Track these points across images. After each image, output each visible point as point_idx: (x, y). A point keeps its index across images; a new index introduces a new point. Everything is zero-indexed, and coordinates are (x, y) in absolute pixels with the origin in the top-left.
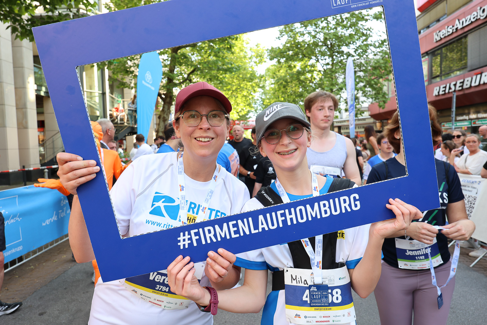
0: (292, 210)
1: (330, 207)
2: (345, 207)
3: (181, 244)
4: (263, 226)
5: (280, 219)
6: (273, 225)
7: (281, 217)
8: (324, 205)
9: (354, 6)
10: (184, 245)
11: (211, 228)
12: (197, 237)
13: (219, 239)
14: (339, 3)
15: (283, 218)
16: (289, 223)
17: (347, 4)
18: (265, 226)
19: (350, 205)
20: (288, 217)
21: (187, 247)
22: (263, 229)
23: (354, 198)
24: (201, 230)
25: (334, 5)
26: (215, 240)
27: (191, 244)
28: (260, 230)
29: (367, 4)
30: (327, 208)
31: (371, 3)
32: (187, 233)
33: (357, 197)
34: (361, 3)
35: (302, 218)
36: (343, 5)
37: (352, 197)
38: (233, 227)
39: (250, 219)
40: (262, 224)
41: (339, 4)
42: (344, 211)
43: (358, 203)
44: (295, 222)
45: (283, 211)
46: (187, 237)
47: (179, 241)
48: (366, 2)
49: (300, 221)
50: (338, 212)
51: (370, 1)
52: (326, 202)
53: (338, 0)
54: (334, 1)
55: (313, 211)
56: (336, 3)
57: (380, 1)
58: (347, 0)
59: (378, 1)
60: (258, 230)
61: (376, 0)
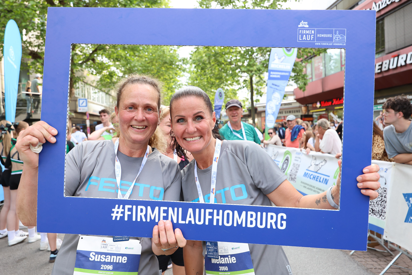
0: (221, 211)
1: (256, 219)
2: (271, 223)
3: (114, 215)
4: (190, 219)
5: (208, 217)
6: (200, 220)
7: (209, 215)
8: (252, 216)
9: (318, 44)
10: (116, 217)
11: (144, 208)
12: (130, 213)
13: (148, 220)
14: (305, 38)
15: (211, 217)
16: (215, 224)
17: (312, 41)
18: (192, 219)
19: (276, 223)
20: (215, 217)
21: (118, 219)
22: (190, 222)
23: (282, 217)
24: (134, 207)
25: (300, 39)
26: (144, 220)
27: (122, 218)
28: (187, 222)
29: (331, 44)
30: (253, 219)
31: (334, 44)
32: (121, 206)
33: (285, 217)
35: (228, 222)
36: (308, 41)
37: (280, 215)
38: (164, 212)
39: (180, 209)
40: (190, 217)
41: (304, 39)
42: (269, 227)
43: (284, 223)
44: (220, 224)
45: (211, 211)
46: (121, 210)
47: (113, 212)
48: (330, 43)
49: (226, 224)
50: (263, 226)
51: (333, 42)
52: (254, 214)
53: (304, 36)
54: (300, 35)
55: (240, 218)
56: (302, 38)
57: (343, 44)
58: (312, 37)
59: (341, 44)
60: (185, 222)
61: (339, 43)
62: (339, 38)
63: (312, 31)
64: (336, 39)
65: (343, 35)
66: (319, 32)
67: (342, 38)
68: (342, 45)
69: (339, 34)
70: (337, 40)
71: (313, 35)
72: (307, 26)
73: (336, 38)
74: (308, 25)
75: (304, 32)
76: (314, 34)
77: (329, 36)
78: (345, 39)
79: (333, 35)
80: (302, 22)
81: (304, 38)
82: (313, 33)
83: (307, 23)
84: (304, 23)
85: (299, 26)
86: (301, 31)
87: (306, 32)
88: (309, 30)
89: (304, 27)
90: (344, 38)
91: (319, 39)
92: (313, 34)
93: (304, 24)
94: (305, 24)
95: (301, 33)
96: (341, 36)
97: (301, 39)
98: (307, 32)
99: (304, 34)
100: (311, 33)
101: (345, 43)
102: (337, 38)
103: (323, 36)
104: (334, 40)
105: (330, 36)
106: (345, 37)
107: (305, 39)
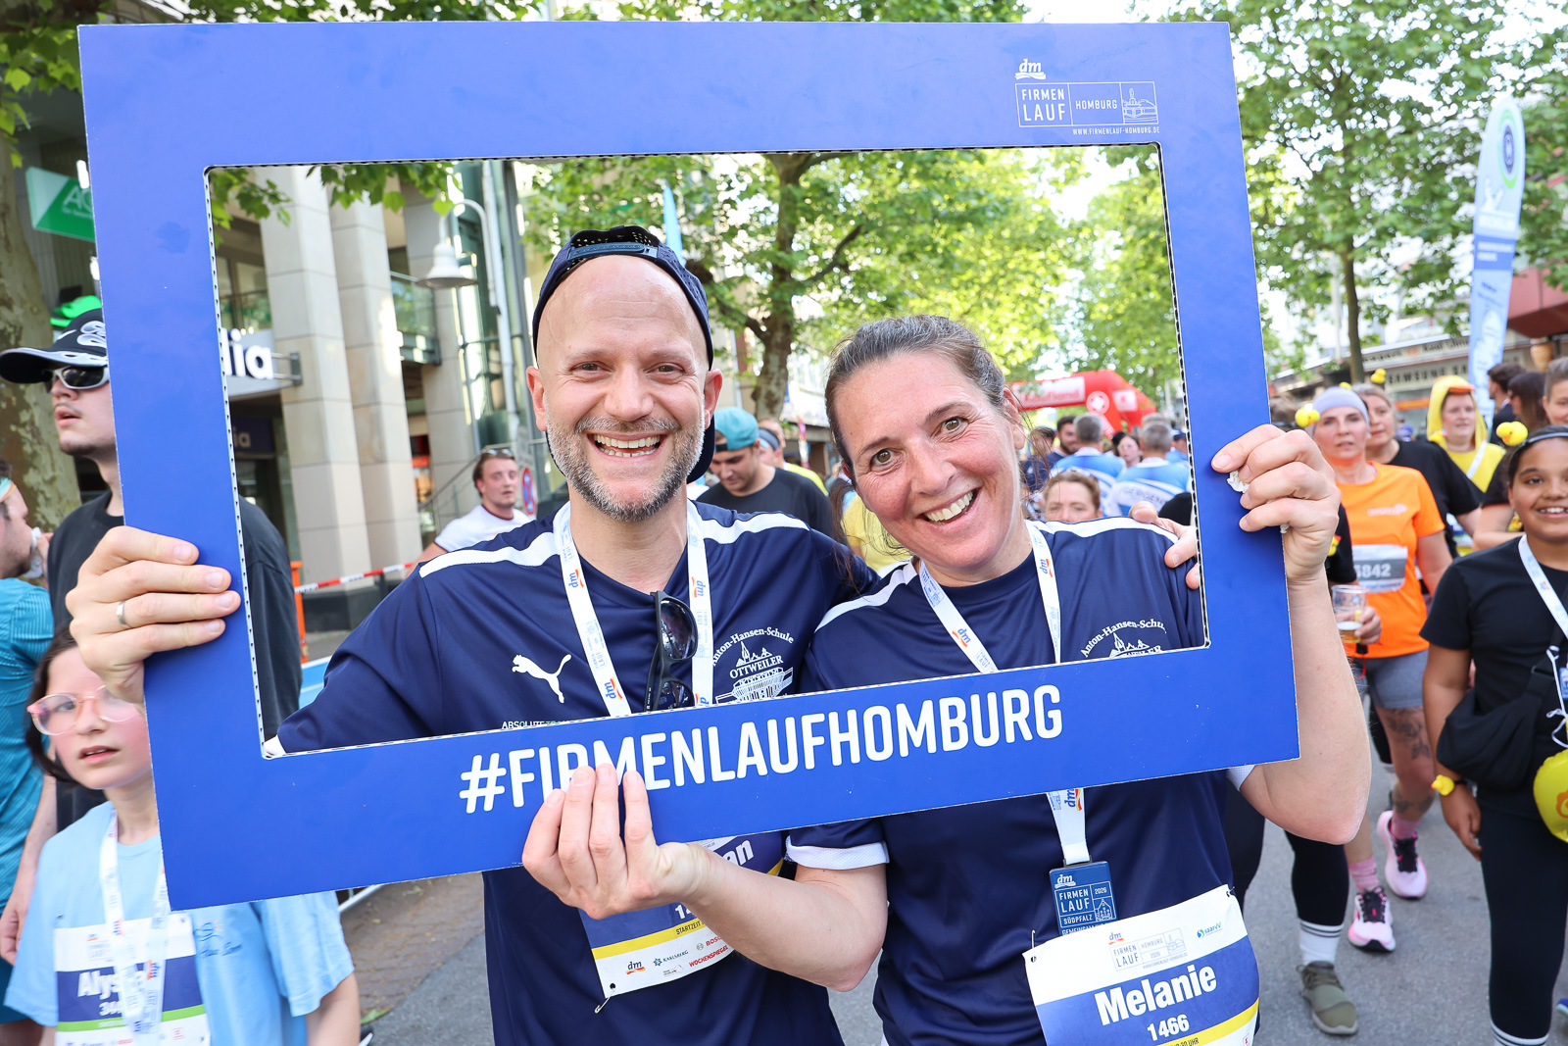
0: (852, 715)
1: (969, 721)
2: (1016, 724)
3: (470, 795)
4: (751, 761)
5: (811, 742)
6: (784, 759)
7: (815, 734)
8: (953, 712)
9: (1080, 132)
10: (481, 800)
11: (580, 750)
12: (530, 777)
14: (1041, 115)
15: (820, 741)
16: (837, 760)
17: (1061, 122)
18: (758, 760)
19: (1031, 720)
20: (837, 739)
21: (488, 806)
22: (752, 769)
23: (1047, 697)
24: (544, 753)
25: (1026, 119)
27: (504, 800)
28: (742, 773)
29: (1118, 131)
30: (959, 722)
31: (1127, 130)
32: (495, 758)
33: (1056, 698)
34: (1099, 127)
35: (879, 747)
36: (1051, 123)
37: (1039, 693)
38: (655, 754)
39: (713, 732)
40: (750, 753)
41: (1039, 118)
42: (1010, 738)
43: (1056, 715)
44: (855, 758)
45: (820, 718)
46: (495, 771)
47: (466, 785)
48: (1115, 126)
49: (873, 755)
50: (994, 739)
51: (1124, 124)
52: (959, 703)
53: (1038, 106)
54: (1025, 106)
55: (916, 725)
56: (1031, 114)
57: (1152, 130)
58: (1061, 112)
59: (1145, 130)
60: (733, 773)
61: (1141, 126)
62: (1138, 112)
63: (1058, 90)
64: (1129, 114)
65: (1148, 102)
66: (1078, 94)
67: (1146, 111)
68: (1149, 132)
69: (1138, 98)
71: (1064, 105)
72: (1041, 76)
73: (1129, 112)
74: (1043, 73)
75: (1036, 96)
76: (1065, 101)
77: (1108, 104)
78: (1157, 112)
79: (1119, 103)
80: (1025, 64)
81: (1038, 115)
82: (1063, 98)
83: (1039, 64)
84: (1031, 65)
85: (1019, 76)
86: (1026, 92)
87: (1040, 96)
88: (1050, 88)
89: (1033, 80)
90: (1154, 110)
91: (1084, 117)
92: (1061, 101)
93: (1029, 70)
94: (1035, 70)
95: (1027, 98)
96: (1144, 104)
97: (1028, 117)
98: (1045, 95)
99: (1037, 102)
100: (1056, 96)
101: (1156, 126)
102: (1133, 109)
103: (1091, 105)
104: (1126, 116)
105: (1111, 105)
106: (1156, 108)
107: (1042, 119)
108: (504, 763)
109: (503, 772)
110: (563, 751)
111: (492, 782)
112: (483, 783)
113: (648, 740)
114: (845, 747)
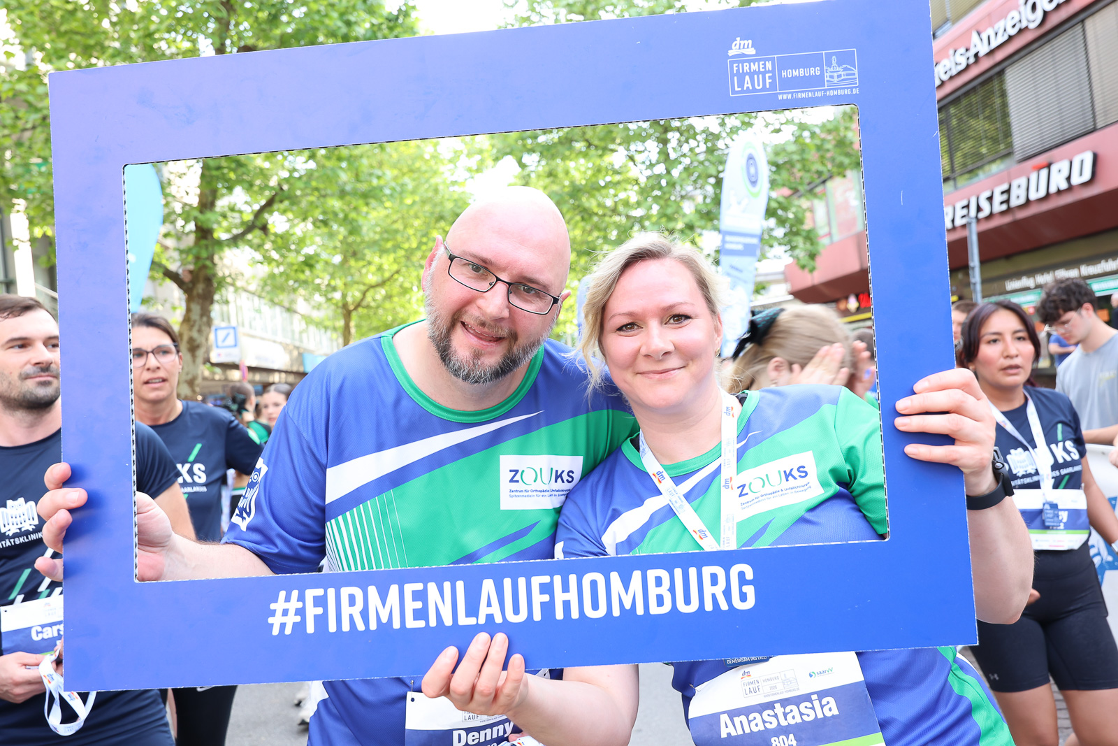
0: (573, 578)
1: (672, 590)
2: (714, 596)
3: (276, 621)
4: (490, 611)
5: (539, 598)
6: (516, 611)
7: (541, 593)
8: (659, 582)
9: (785, 97)
10: (283, 626)
11: (357, 592)
12: (320, 611)
13: (373, 626)
14: (750, 85)
15: (546, 598)
16: (560, 615)
17: (768, 90)
18: (495, 610)
19: (727, 593)
20: (560, 597)
21: (288, 631)
22: (490, 617)
23: (742, 575)
24: (331, 592)
25: (737, 89)
26: (361, 627)
27: (300, 627)
28: (482, 620)
29: (820, 94)
30: (664, 590)
31: (828, 93)
32: (295, 593)
33: (749, 575)
34: (803, 92)
35: (595, 606)
36: (759, 91)
37: (735, 570)
38: (414, 599)
39: (460, 585)
40: (489, 604)
41: (748, 87)
42: (709, 607)
43: (750, 590)
44: (575, 614)
45: (546, 579)
46: (294, 604)
47: (273, 613)
48: (818, 91)
49: (590, 613)
50: (694, 607)
51: (826, 88)
52: (664, 574)
53: (747, 78)
54: (736, 78)
55: (626, 590)
56: (741, 84)
57: (852, 91)
58: (768, 81)
59: (846, 92)
60: (475, 619)
61: (841, 89)
62: (839, 76)
63: (767, 62)
64: (831, 80)
65: (849, 67)
66: (784, 64)
67: (847, 75)
68: (849, 93)
69: (839, 64)
70: (836, 80)
71: (771, 75)
72: (752, 51)
73: (832, 77)
74: (753, 49)
75: (746, 69)
76: (773, 71)
77: (811, 72)
78: (857, 76)
79: (822, 70)
80: (738, 42)
81: (747, 84)
82: (771, 69)
83: (750, 41)
84: (742, 42)
85: (731, 53)
86: (738, 66)
87: (750, 68)
88: (759, 61)
89: (743, 55)
90: (854, 74)
91: (789, 84)
92: (769, 72)
93: (741, 47)
94: (746, 46)
95: (738, 70)
96: (845, 69)
97: (738, 87)
98: (754, 67)
99: (747, 74)
100: (765, 68)
101: (856, 87)
102: (835, 74)
103: (796, 73)
104: (828, 81)
105: (815, 72)
106: (857, 70)
107: (751, 88)
108: (301, 598)
109: (300, 605)
110: (345, 592)
111: (292, 612)
112: (285, 612)
113: (409, 588)
114: (567, 604)
